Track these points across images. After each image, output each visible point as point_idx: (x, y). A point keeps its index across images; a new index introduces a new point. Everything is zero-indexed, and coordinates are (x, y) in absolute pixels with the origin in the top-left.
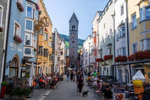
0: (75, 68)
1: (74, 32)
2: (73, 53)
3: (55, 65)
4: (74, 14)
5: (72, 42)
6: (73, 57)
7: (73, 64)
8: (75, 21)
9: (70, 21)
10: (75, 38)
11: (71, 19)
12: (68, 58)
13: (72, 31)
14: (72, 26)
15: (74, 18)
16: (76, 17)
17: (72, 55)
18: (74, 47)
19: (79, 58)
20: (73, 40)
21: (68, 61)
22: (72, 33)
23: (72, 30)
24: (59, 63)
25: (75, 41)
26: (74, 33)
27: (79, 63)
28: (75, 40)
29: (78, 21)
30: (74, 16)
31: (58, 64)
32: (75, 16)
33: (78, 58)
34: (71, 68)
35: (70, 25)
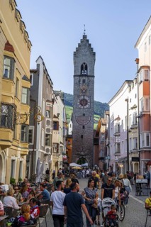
0: (87, 164)
1: (86, 79)
2: (84, 127)
3: (37, 153)
4: (85, 37)
5: (81, 104)
6: (82, 136)
7: (82, 153)
8: (88, 53)
9: (75, 54)
10: (88, 94)
11: (77, 50)
12: (71, 140)
13: (81, 75)
14: (81, 63)
15: (86, 45)
16: (90, 45)
17: (80, 134)
18: (84, 115)
19: (96, 141)
20: (82, 97)
21: (71, 146)
22: (81, 82)
23: (79, 74)
24: (48, 150)
25: (87, 101)
26: (84, 81)
27: (98, 152)
28: (87, 98)
29: (94, 54)
30: (85, 42)
31: (45, 152)
32: (88, 41)
33: (94, 139)
34: (78, 163)
35: (75, 63)
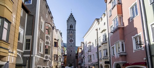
0: (73, 67)
1: (72, 31)
2: (71, 51)
4: (71, 14)
5: (70, 41)
6: (71, 55)
7: (71, 62)
8: (73, 21)
9: (67, 21)
10: (73, 37)
11: (68, 19)
12: (66, 57)
14: (70, 25)
15: (72, 17)
16: (74, 17)
17: (70, 54)
18: (71, 46)
20: (71, 39)
21: (66, 59)
22: (70, 32)
23: (69, 29)
25: (72, 40)
26: (71, 32)
27: (77, 61)
28: (73, 39)
29: (75, 21)
30: (71, 16)
32: (73, 16)
33: (76, 56)
34: (69, 66)
35: (67, 25)
